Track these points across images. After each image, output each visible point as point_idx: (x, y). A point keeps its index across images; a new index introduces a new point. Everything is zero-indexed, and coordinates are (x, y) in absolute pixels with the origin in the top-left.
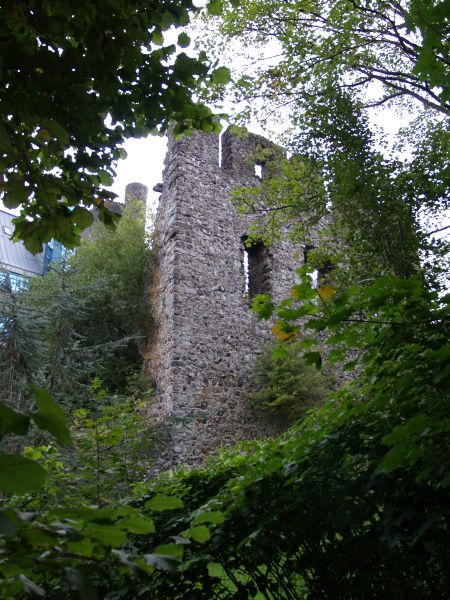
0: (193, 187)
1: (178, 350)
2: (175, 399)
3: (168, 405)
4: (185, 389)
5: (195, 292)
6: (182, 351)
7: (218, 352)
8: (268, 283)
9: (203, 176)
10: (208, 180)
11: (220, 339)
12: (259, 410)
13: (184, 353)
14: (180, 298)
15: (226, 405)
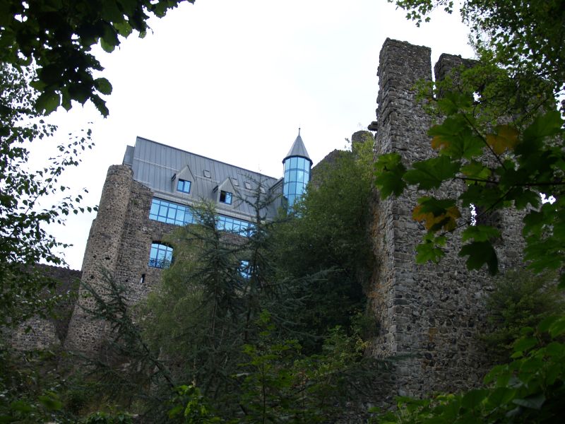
0: (407, 121)
1: (401, 287)
2: (399, 340)
3: (392, 346)
4: (409, 329)
5: (416, 227)
6: (405, 289)
7: (445, 289)
8: (498, 214)
9: (417, 108)
10: (423, 112)
11: (446, 276)
12: (494, 352)
13: (407, 291)
14: (401, 234)
15: (456, 347)
